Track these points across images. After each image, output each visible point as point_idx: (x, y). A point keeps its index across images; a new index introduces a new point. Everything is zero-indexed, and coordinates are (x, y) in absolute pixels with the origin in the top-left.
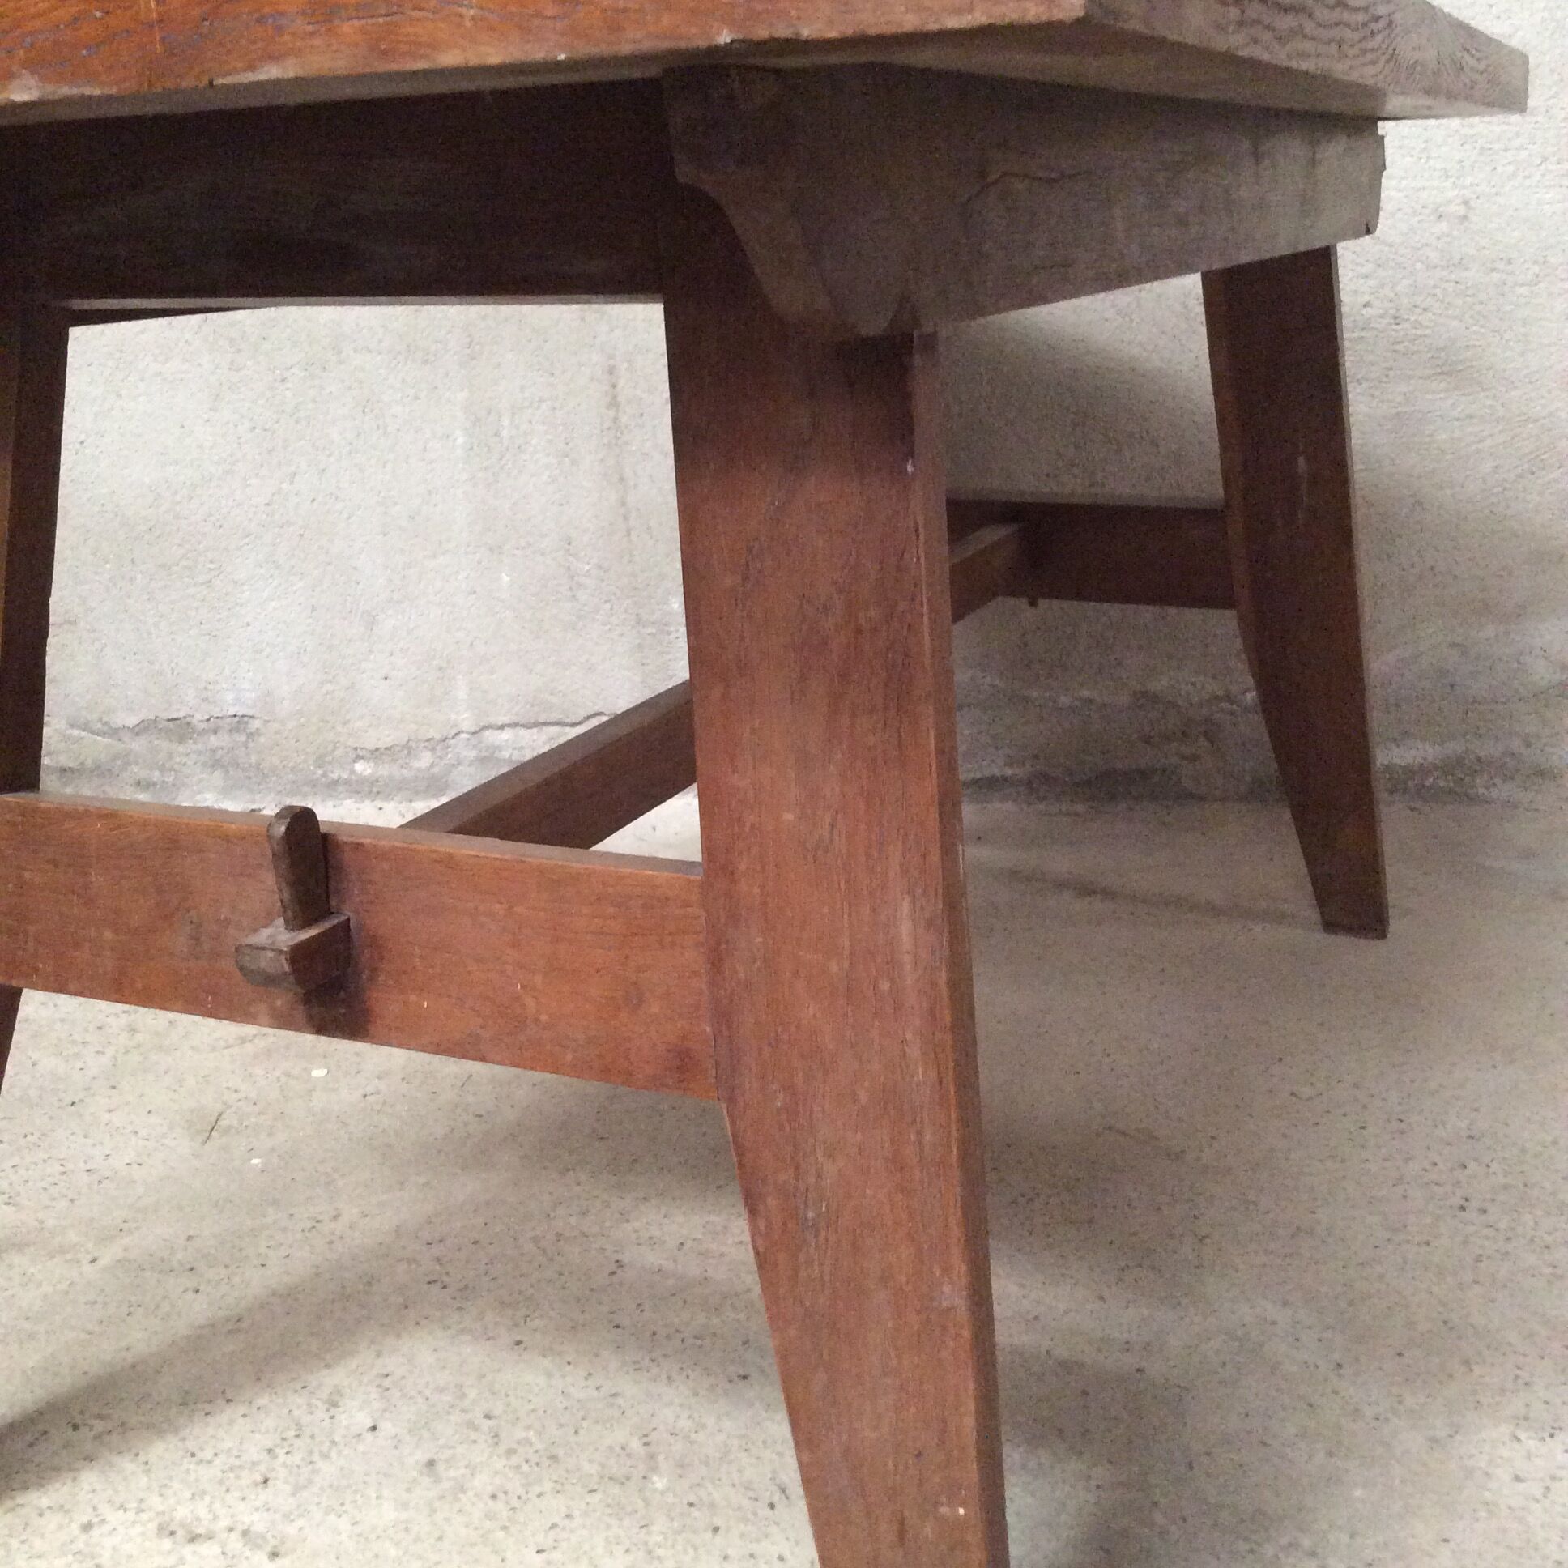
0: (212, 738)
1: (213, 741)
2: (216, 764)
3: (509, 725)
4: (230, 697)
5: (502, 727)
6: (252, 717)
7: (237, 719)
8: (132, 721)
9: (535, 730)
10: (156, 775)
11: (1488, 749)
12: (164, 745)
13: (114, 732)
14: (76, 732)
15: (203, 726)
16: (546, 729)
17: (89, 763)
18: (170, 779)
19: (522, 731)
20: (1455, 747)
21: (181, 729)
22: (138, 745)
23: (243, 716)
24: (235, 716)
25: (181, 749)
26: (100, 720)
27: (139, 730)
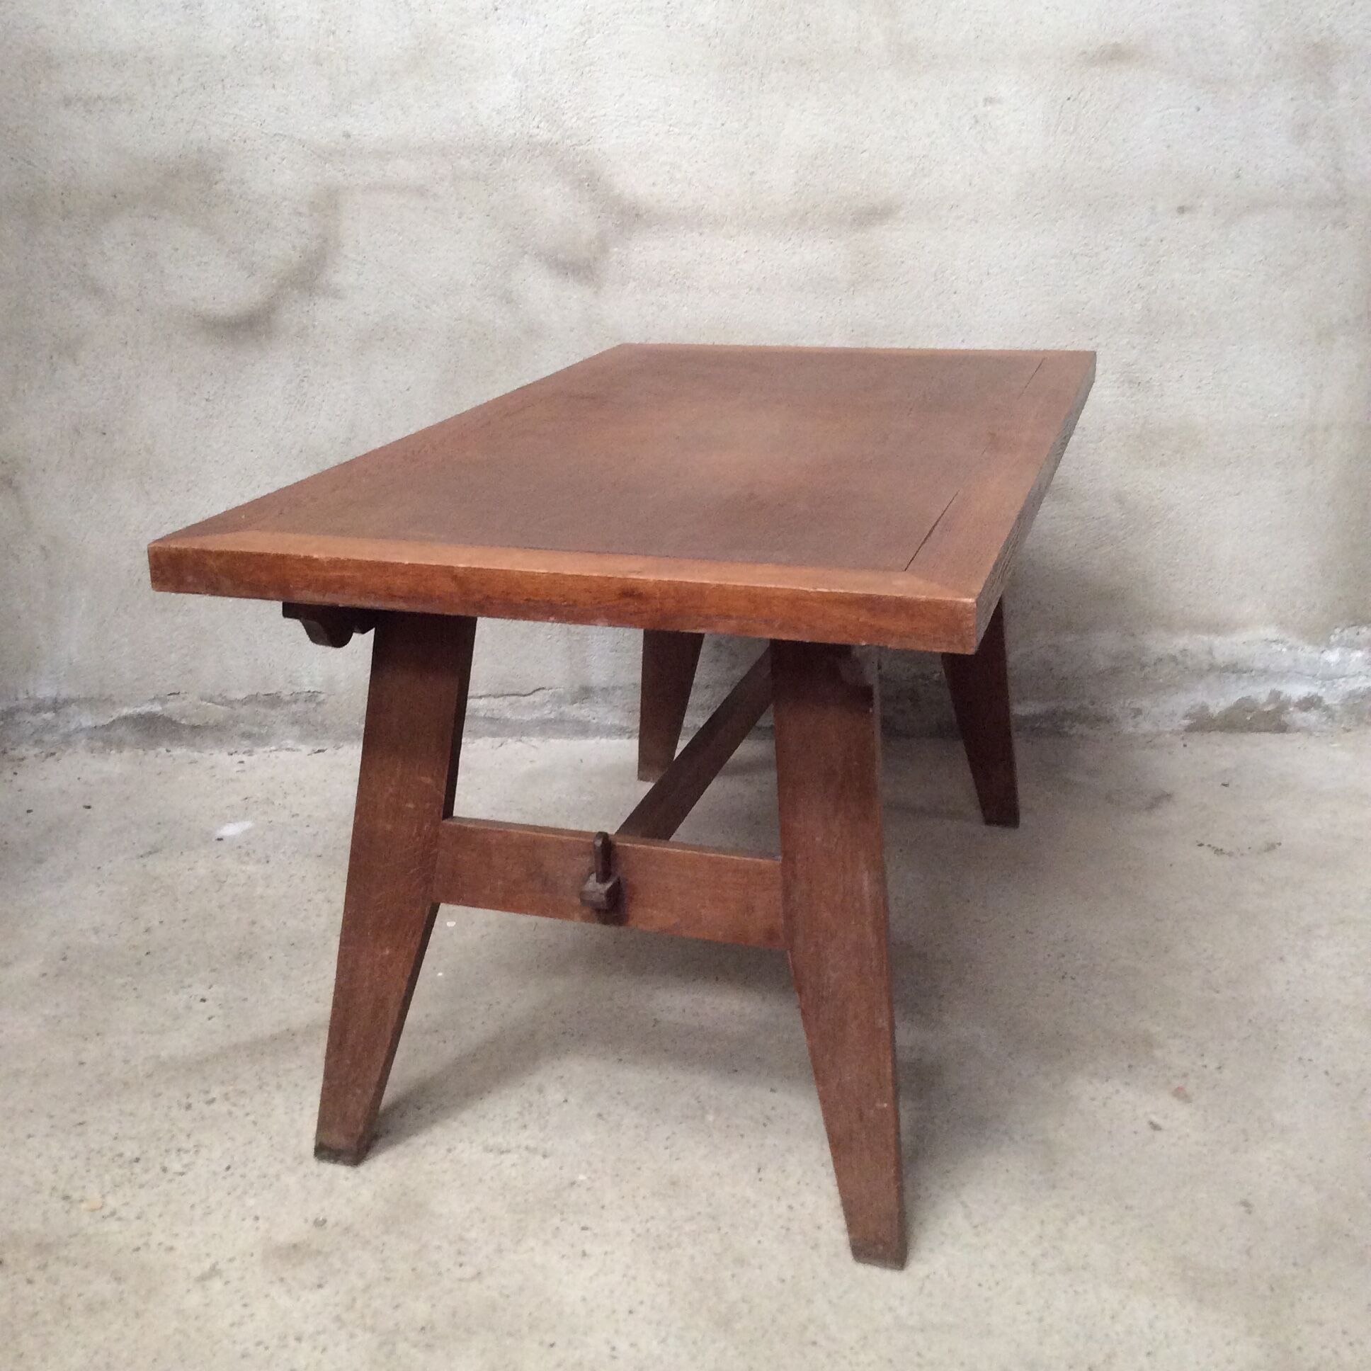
0: (294, 706)
1: (294, 707)
2: (295, 723)
3: (484, 696)
4: (306, 680)
5: (481, 697)
6: (320, 693)
7: (310, 694)
8: (241, 696)
9: (501, 699)
10: (256, 730)
11: (1071, 706)
12: (262, 710)
13: (229, 703)
14: (204, 703)
15: (288, 698)
16: (508, 698)
17: (211, 722)
18: (264, 731)
19: (492, 700)
20: (1053, 704)
21: (274, 701)
22: (244, 711)
23: (314, 692)
24: (309, 692)
25: (273, 713)
26: (220, 695)
27: (244, 702)
